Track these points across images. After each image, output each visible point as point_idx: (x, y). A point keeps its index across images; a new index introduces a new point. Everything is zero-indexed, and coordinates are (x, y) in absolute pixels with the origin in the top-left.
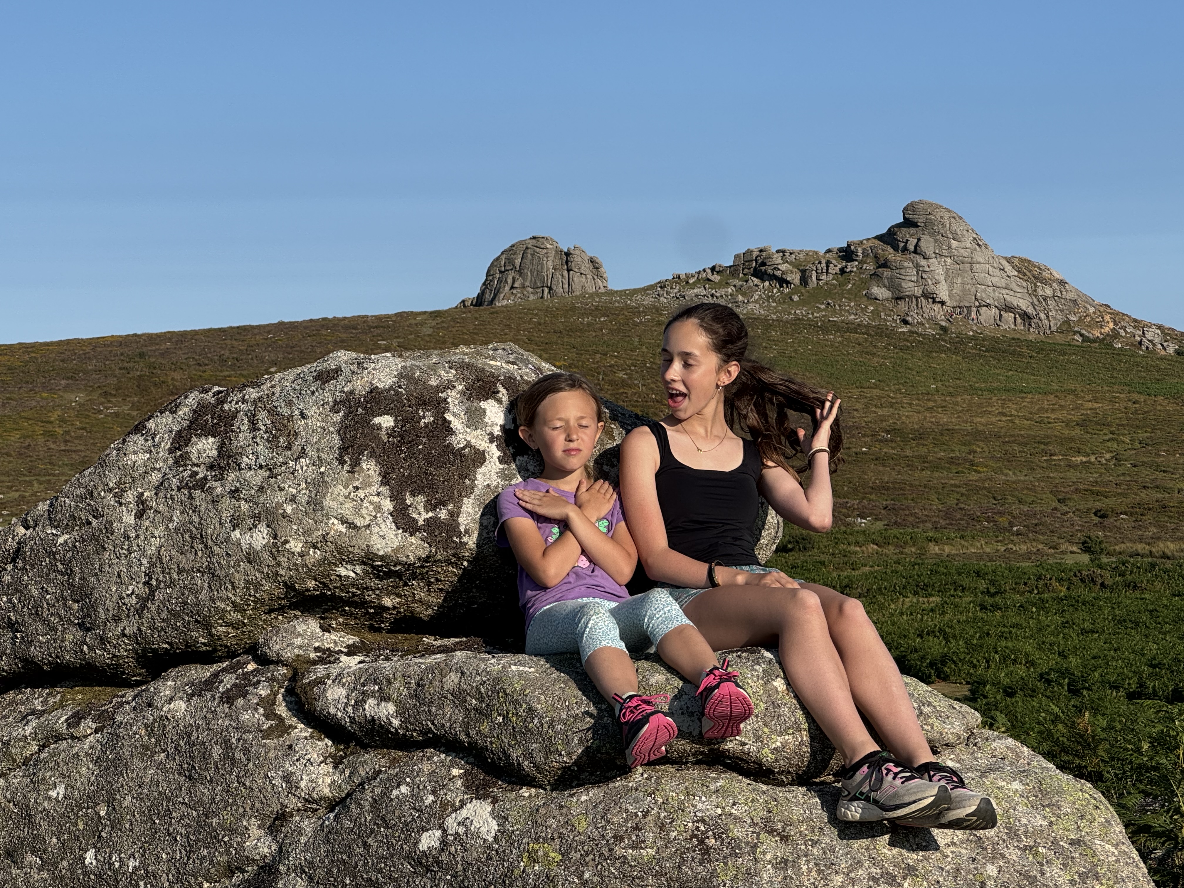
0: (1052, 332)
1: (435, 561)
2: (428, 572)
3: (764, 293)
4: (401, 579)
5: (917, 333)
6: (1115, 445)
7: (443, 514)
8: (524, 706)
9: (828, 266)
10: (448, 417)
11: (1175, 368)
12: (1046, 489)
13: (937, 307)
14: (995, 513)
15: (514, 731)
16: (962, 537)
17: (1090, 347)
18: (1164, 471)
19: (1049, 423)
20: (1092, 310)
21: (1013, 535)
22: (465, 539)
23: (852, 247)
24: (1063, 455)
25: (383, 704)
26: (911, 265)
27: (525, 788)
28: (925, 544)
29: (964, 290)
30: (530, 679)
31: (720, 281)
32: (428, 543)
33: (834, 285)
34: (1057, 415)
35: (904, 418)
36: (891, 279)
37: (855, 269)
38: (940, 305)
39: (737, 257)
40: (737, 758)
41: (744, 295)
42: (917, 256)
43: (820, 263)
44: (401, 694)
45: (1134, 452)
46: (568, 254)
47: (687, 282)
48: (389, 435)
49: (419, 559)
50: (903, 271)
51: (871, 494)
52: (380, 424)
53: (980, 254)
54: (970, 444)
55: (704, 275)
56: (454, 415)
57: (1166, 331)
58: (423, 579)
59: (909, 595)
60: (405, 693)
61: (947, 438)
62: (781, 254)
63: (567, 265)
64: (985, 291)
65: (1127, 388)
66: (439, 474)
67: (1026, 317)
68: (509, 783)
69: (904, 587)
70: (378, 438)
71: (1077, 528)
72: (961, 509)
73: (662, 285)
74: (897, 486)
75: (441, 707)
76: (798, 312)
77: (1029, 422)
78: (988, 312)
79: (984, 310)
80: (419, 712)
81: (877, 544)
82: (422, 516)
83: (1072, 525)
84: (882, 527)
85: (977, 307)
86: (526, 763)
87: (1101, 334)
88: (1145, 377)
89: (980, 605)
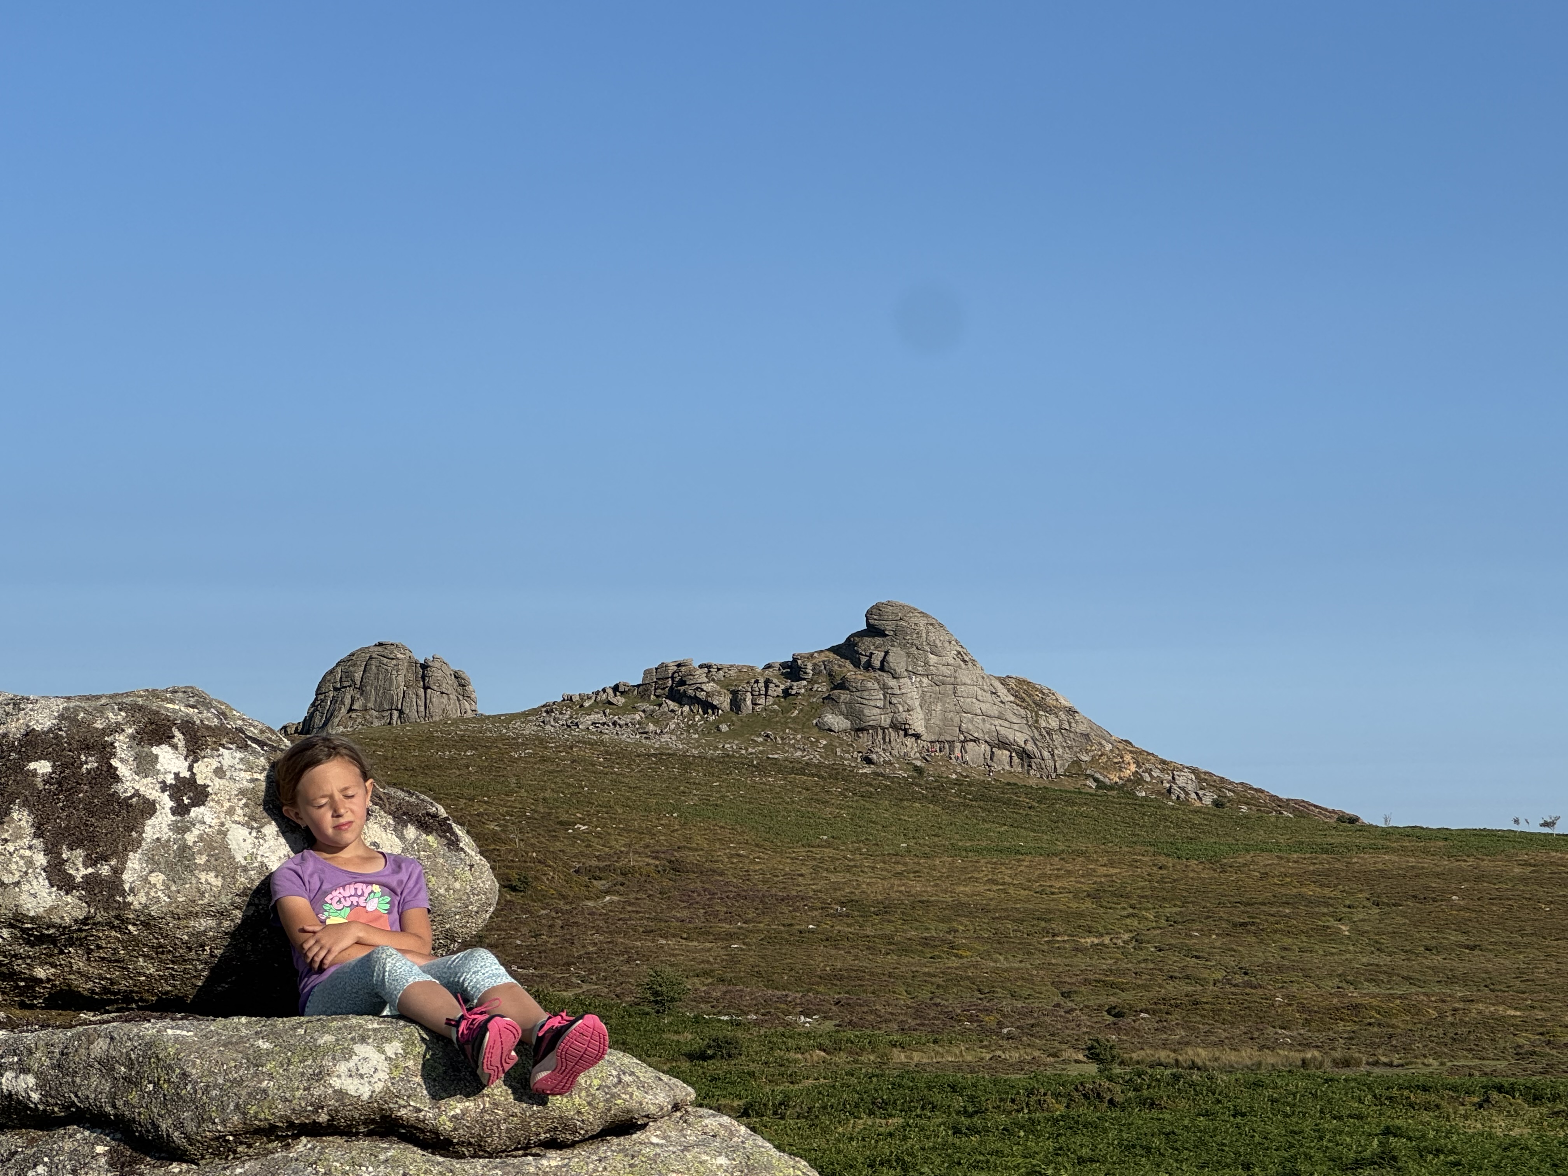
0: (1058, 776)
1: (94, 924)
2: (87, 936)
3: (683, 721)
4: (55, 946)
5: (883, 775)
6: (1136, 923)
7: (105, 870)
8: (178, 1071)
9: (767, 687)
10: (115, 762)
11: (1213, 824)
12: (1046, 979)
13: (910, 741)
14: (980, 1011)
15: (165, 1099)
16: (935, 1042)
17: (1106, 795)
18: (1197, 957)
19: (1053, 893)
20: (1109, 747)
21: (1002, 1038)
22: (130, 899)
23: (799, 662)
24: (1069, 935)
25: (22, 1076)
26: (876, 686)
27: (174, 1164)
28: (887, 1051)
29: (944, 720)
30: (187, 1043)
31: (625, 705)
32: (86, 902)
33: (774, 711)
34: (1064, 883)
35: (864, 886)
36: (849, 704)
37: (803, 691)
38: (913, 739)
39: (647, 673)
40: (412, 1126)
41: (656, 723)
42: (884, 674)
43: (757, 682)
44: (43, 1065)
45: (1159, 932)
46: (424, 667)
47: (582, 706)
48: (46, 782)
49: (76, 921)
50: (866, 694)
51: (818, 984)
52: (35, 769)
53: (967, 672)
54: (950, 920)
55: (604, 696)
56: (122, 760)
57: (1202, 776)
58: (81, 945)
59: (863, 1115)
60: (47, 1063)
61: (920, 913)
62: (706, 670)
63: (424, 680)
64: (972, 721)
65: (1152, 849)
66: (102, 826)
67: (1025, 755)
68: (158, 1159)
69: (857, 1106)
70: (33, 786)
71: (1085, 1030)
72: (937, 1005)
73: (549, 709)
74: (853, 974)
75: (87, 1077)
76: (727, 746)
77: (1027, 892)
78: (977, 748)
79: (970, 745)
80: (61, 1084)
81: (824, 1051)
82: (80, 872)
83: (1079, 1026)
84: (834, 1029)
85: (962, 742)
86: (176, 1134)
87: (1120, 778)
88: (1174, 835)
89: (953, 1128)
